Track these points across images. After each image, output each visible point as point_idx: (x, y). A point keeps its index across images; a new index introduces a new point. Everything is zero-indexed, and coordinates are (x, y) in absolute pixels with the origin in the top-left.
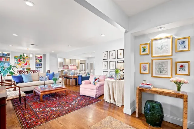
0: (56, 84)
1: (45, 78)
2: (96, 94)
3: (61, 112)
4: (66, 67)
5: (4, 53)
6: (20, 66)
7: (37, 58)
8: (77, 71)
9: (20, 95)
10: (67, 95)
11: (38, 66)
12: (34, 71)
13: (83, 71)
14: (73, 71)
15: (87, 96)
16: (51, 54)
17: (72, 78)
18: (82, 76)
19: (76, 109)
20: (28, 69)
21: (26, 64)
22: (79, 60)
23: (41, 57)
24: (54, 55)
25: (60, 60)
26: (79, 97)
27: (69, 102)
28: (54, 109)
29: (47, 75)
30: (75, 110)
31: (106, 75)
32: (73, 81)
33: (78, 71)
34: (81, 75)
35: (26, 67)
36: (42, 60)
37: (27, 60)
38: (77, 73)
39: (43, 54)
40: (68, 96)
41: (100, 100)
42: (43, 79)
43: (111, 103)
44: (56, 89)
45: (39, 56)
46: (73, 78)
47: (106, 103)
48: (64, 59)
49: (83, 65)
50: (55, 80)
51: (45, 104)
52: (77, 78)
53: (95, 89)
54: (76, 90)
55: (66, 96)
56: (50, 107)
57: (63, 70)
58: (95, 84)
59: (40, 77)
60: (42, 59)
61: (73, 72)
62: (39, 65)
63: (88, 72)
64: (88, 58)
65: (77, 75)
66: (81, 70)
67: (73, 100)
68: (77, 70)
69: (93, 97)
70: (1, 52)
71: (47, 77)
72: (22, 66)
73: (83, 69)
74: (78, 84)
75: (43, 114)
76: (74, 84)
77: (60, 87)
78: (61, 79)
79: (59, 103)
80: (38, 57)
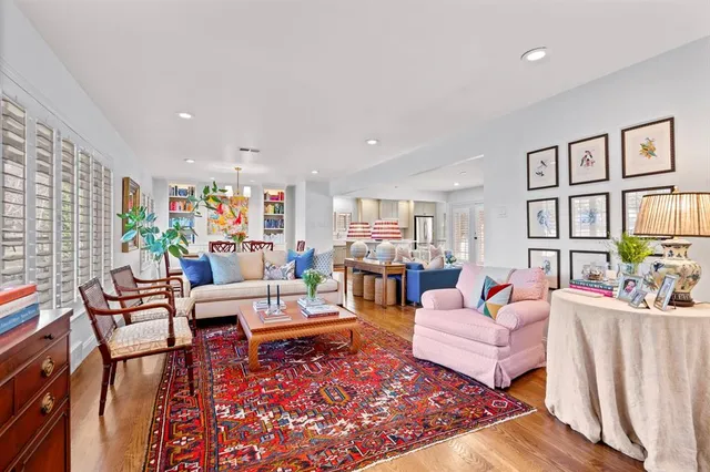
0: (317, 296)
1: (285, 270)
2: (499, 369)
3: (318, 453)
4: (359, 228)
5: (181, 187)
6: (222, 227)
7: (268, 200)
8: (404, 247)
9: (171, 341)
10: (355, 353)
11: (269, 226)
12: (253, 243)
13: (425, 244)
14: (386, 243)
15: (449, 370)
16: (312, 184)
17: (380, 276)
18: (421, 267)
19: (393, 452)
20: (238, 237)
21: (238, 221)
22: (412, 204)
23: (281, 196)
24: (320, 187)
25: (340, 205)
26: (408, 369)
27: (362, 389)
28: (291, 427)
29: (290, 260)
30: (383, 456)
31: (548, 268)
32: (385, 288)
33: (406, 245)
34: (418, 261)
35: (238, 229)
36: (282, 204)
37: (240, 208)
38: (404, 254)
39: (287, 185)
40: (360, 355)
41: (526, 408)
42: (275, 273)
43: (601, 443)
44: (313, 321)
45: (276, 194)
46: (383, 272)
47: (563, 431)
48: (358, 200)
49: (425, 223)
50: (314, 282)
51: (266, 384)
52: (400, 275)
53: (492, 340)
54: (398, 328)
55: (351, 353)
56: (277, 404)
57: (350, 240)
58: (486, 312)
59: (267, 265)
60: (285, 201)
61: (384, 250)
62: (274, 224)
63: (448, 249)
64: (448, 194)
65: (400, 260)
66: (418, 241)
67: (379, 381)
68: (403, 240)
69: (481, 378)
70: (173, 186)
71: (289, 266)
72: (226, 227)
73: (426, 238)
74: (405, 301)
75: (241, 446)
76: (391, 299)
77: (329, 314)
78: (338, 276)
79: (318, 393)
80: (273, 198)
